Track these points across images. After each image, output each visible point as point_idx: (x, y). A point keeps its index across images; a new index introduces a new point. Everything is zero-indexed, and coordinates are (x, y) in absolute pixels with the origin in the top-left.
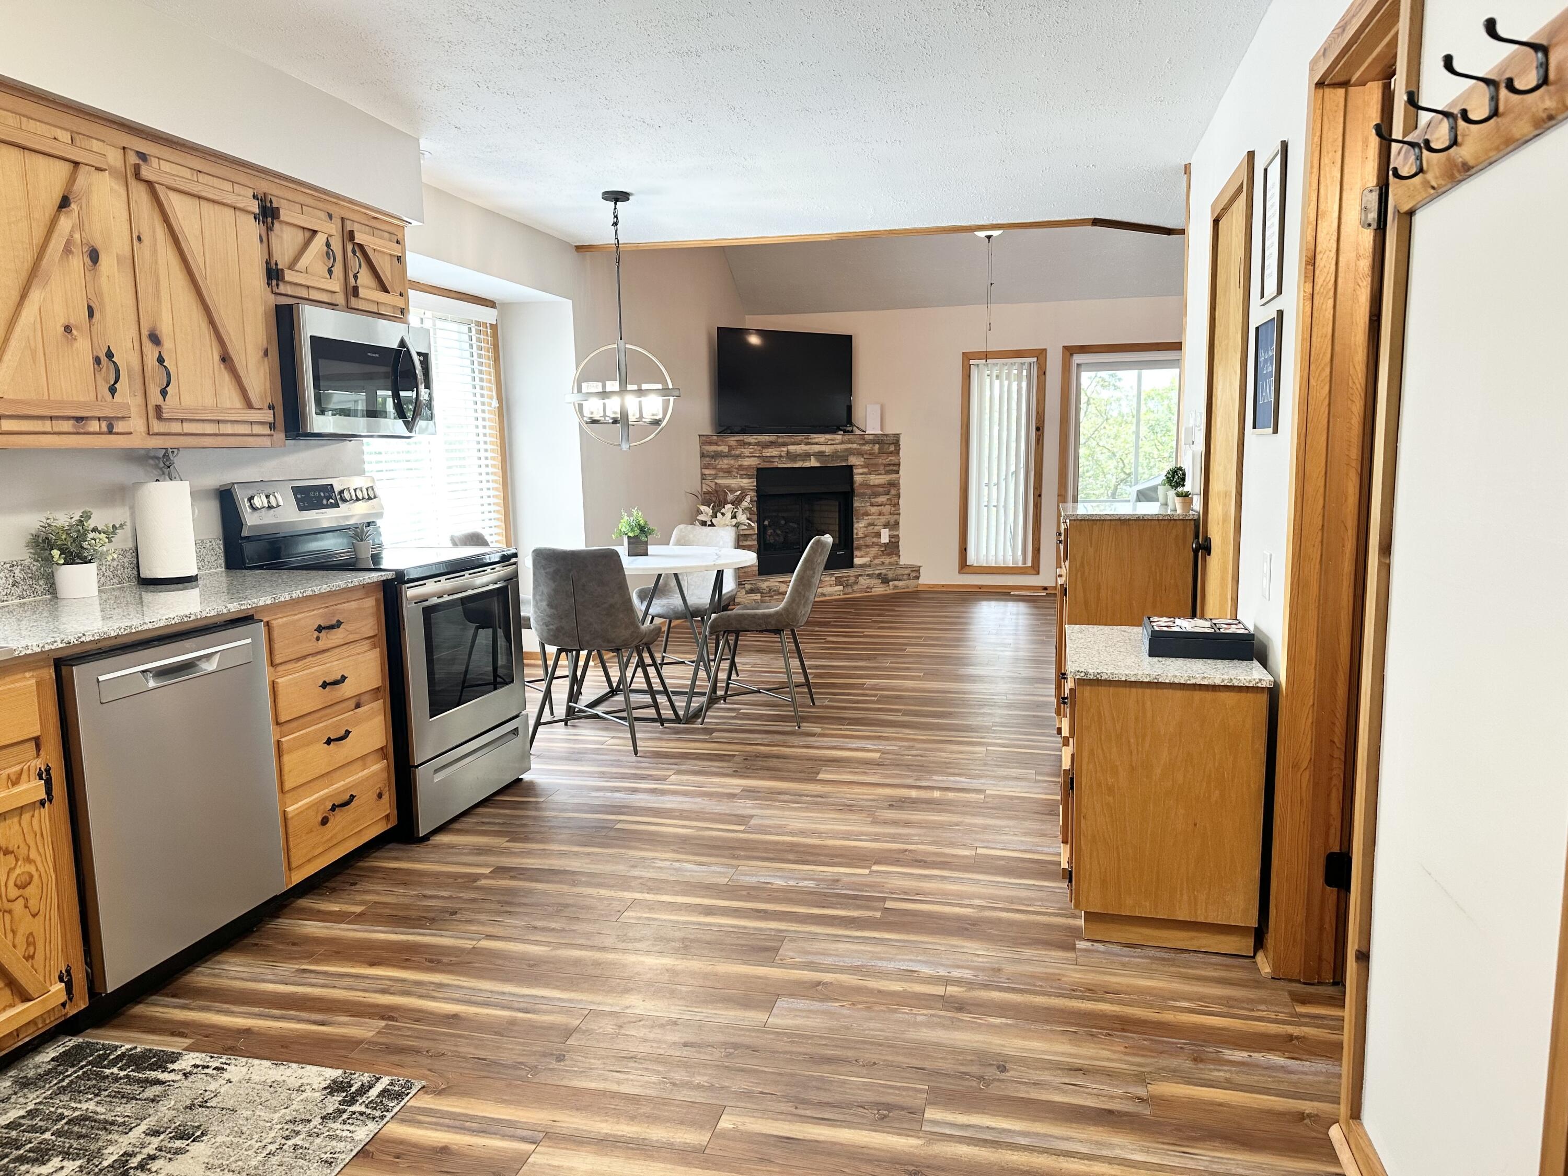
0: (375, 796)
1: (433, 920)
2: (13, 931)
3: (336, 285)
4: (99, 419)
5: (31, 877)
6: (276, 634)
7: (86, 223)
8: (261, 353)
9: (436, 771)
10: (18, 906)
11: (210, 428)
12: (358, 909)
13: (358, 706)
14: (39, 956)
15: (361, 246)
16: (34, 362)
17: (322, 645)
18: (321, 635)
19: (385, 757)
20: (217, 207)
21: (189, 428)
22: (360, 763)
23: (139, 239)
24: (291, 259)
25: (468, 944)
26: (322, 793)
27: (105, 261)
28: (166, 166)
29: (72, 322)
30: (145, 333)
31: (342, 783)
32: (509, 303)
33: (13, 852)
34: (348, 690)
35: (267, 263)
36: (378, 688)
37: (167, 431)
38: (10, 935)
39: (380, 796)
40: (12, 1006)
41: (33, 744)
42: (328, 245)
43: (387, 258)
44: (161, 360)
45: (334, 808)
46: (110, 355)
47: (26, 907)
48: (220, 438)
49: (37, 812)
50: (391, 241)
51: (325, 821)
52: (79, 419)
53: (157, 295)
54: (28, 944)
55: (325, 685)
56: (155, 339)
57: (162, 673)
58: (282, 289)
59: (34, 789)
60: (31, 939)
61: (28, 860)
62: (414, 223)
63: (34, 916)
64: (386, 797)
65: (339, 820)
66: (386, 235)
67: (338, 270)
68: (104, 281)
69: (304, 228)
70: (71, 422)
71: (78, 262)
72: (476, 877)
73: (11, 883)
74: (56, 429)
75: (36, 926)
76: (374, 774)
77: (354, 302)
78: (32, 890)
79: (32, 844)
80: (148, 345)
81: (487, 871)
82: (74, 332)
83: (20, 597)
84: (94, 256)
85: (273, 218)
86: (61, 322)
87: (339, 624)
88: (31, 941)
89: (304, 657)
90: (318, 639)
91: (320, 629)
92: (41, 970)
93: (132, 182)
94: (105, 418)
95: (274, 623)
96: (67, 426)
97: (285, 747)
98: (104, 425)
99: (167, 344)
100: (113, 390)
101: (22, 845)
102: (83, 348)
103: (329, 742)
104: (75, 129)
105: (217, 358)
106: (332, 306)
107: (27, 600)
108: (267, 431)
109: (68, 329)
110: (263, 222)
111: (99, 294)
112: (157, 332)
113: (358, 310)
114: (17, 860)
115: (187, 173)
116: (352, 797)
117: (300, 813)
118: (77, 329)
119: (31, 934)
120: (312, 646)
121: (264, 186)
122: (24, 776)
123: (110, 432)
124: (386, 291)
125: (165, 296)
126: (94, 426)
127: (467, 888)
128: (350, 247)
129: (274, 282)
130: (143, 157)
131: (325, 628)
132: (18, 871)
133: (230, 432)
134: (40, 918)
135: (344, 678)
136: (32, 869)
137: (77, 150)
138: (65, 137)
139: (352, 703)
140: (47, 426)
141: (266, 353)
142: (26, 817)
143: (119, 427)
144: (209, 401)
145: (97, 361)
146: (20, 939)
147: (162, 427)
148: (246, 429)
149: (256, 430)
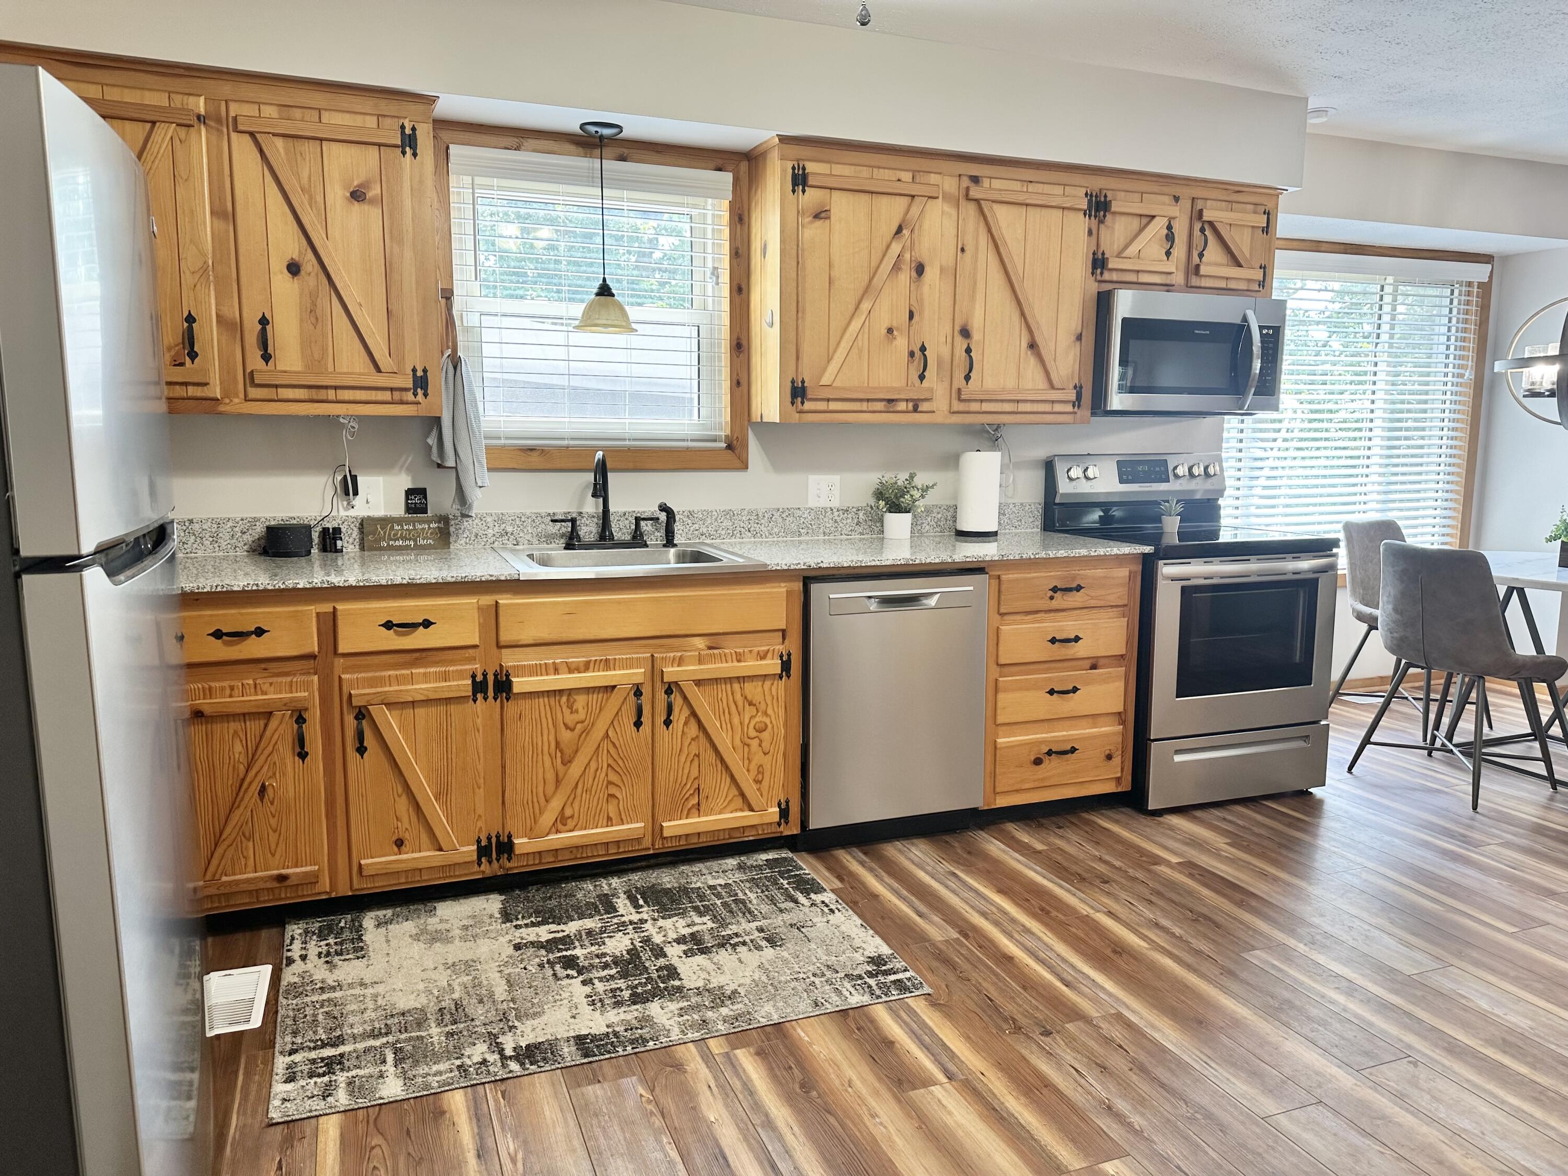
0: (1103, 756)
1: (1083, 879)
2: (748, 759)
3: (1175, 267)
4: (907, 400)
5: (766, 726)
6: (1003, 587)
7: (916, 243)
8: (1073, 338)
9: (1178, 752)
10: (754, 743)
11: (1008, 407)
12: (1040, 847)
13: (1094, 667)
14: (765, 783)
15: (1211, 223)
16: (860, 358)
17: (1054, 604)
18: (1055, 595)
19: (1123, 722)
20: (1044, 211)
21: (986, 407)
22: (1090, 720)
23: (963, 250)
24: (1121, 248)
25: (1084, 909)
26: (1038, 736)
27: (931, 273)
28: (996, 184)
29: (895, 324)
30: (957, 328)
31: (1065, 733)
32: (1514, 255)
33: (755, 705)
34: (1080, 650)
35: (1094, 254)
36: (1122, 656)
37: (967, 409)
38: (746, 762)
39: (1109, 757)
40: (742, 810)
41: (781, 634)
42: (1169, 227)
43: (1247, 232)
44: (968, 351)
45: (1050, 753)
46: (923, 349)
47: (760, 746)
48: (1018, 416)
49: (776, 682)
50: (1255, 212)
51: (1038, 762)
52: (890, 401)
53: (973, 298)
54: (759, 772)
55: (1053, 641)
56: (965, 333)
57: (889, 602)
58: (1107, 276)
59: (773, 665)
60: (761, 769)
61: (765, 713)
62: (1291, 189)
63: (765, 754)
64: (1117, 760)
65: (1052, 766)
66: (1250, 207)
67: (1179, 251)
68: (926, 289)
69: (1141, 215)
70: (883, 403)
71: (905, 276)
72: (1158, 860)
73: (752, 726)
74: (870, 409)
75: (766, 761)
76: (1106, 735)
77: (1195, 281)
78: (766, 735)
79: (769, 703)
80: (959, 339)
81: (1174, 860)
82: (895, 333)
83: (861, 534)
84: (920, 269)
85: (1105, 211)
86: (885, 325)
87: (1079, 588)
88: (760, 769)
89: (1037, 612)
90: (1052, 598)
91: (1055, 589)
92: (765, 793)
93: (962, 202)
94: (912, 400)
95: (1004, 577)
96: (880, 406)
97: (1000, 685)
98: (911, 405)
99: (976, 336)
100: (922, 377)
101: (763, 703)
102: (901, 344)
103: (1051, 692)
104: (915, 168)
105: (1024, 344)
106: (1168, 287)
107: (866, 536)
108: (1069, 408)
109: (890, 331)
110: (1095, 217)
111: (920, 301)
112: (968, 328)
113: (1200, 287)
114: (758, 711)
115: (1017, 186)
116: (1073, 750)
117: (1011, 747)
118: (898, 329)
119: (761, 766)
120: (1046, 604)
121: (1097, 183)
122: (770, 655)
123: (915, 409)
124: (1240, 266)
125: (980, 296)
126: (902, 406)
127: (1141, 867)
128: (1197, 226)
129: (1099, 271)
130: (975, 180)
131: (1061, 590)
132: (757, 719)
133: (1028, 410)
134: (769, 757)
135: (1077, 639)
136: (768, 721)
137: (919, 186)
138: (907, 176)
139: (1088, 663)
140: (864, 406)
141: (1079, 338)
142: (768, 683)
143: (924, 407)
144: (1011, 383)
145: (912, 354)
146: (753, 767)
147: (962, 407)
148: (1046, 407)
149: (1058, 408)
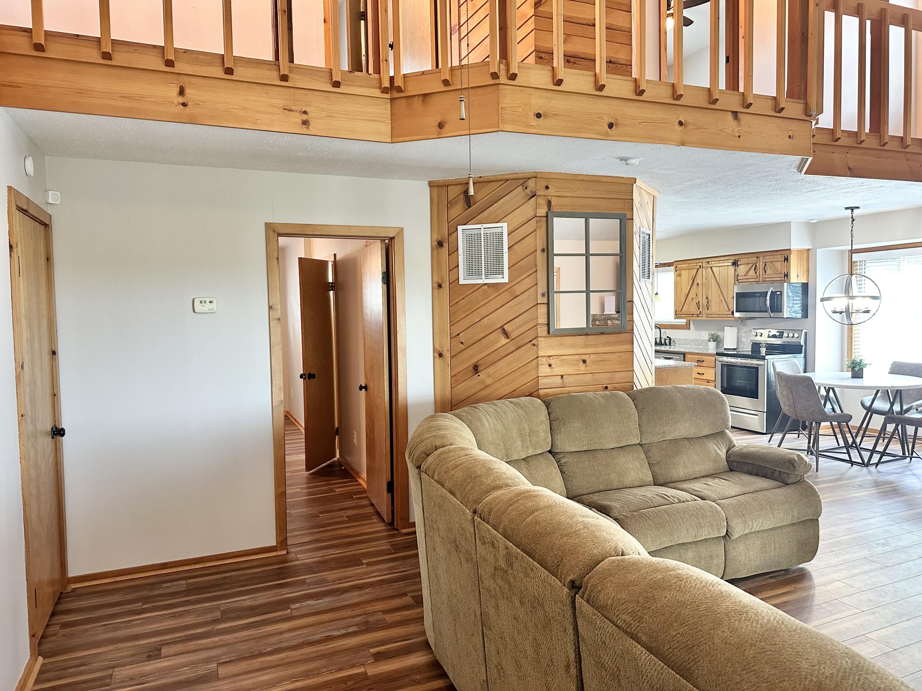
3: (757, 276)
7: (697, 279)
8: (731, 298)
11: (717, 316)
13: (709, 382)
15: (767, 263)
16: (687, 305)
20: (724, 267)
21: (712, 316)
23: (706, 279)
24: (743, 273)
27: (700, 285)
28: (713, 263)
29: (693, 297)
30: (705, 297)
34: (704, 377)
35: (737, 276)
36: (714, 380)
42: (756, 266)
43: (779, 263)
44: (708, 302)
46: (699, 302)
48: (720, 318)
52: (693, 315)
55: (698, 373)
56: (707, 298)
58: (739, 281)
66: (780, 256)
67: (759, 271)
68: (699, 289)
69: (748, 263)
71: (695, 286)
77: (764, 279)
80: (706, 300)
84: (698, 284)
85: (737, 265)
86: (691, 297)
87: (703, 361)
91: (698, 361)
93: (707, 268)
94: (697, 314)
96: (691, 316)
99: (709, 298)
100: (699, 309)
102: (695, 302)
104: (696, 262)
105: (720, 300)
106: (757, 282)
108: (732, 316)
109: (692, 299)
111: (698, 292)
113: (766, 281)
115: (717, 262)
121: (736, 258)
123: (698, 316)
124: (777, 273)
125: (710, 289)
126: (695, 316)
128: (764, 264)
130: (708, 262)
133: (722, 316)
135: (703, 374)
137: (697, 266)
138: (695, 265)
139: (706, 381)
140: (688, 316)
141: (733, 298)
143: (699, 316)
144: (717, 310)
145: (697, 304)
147: (707, 316)
148: (726, 316)
149: (729, 316)
